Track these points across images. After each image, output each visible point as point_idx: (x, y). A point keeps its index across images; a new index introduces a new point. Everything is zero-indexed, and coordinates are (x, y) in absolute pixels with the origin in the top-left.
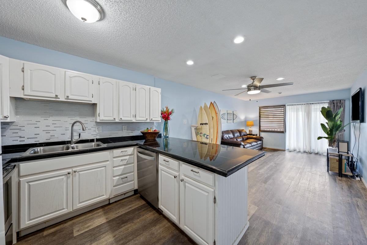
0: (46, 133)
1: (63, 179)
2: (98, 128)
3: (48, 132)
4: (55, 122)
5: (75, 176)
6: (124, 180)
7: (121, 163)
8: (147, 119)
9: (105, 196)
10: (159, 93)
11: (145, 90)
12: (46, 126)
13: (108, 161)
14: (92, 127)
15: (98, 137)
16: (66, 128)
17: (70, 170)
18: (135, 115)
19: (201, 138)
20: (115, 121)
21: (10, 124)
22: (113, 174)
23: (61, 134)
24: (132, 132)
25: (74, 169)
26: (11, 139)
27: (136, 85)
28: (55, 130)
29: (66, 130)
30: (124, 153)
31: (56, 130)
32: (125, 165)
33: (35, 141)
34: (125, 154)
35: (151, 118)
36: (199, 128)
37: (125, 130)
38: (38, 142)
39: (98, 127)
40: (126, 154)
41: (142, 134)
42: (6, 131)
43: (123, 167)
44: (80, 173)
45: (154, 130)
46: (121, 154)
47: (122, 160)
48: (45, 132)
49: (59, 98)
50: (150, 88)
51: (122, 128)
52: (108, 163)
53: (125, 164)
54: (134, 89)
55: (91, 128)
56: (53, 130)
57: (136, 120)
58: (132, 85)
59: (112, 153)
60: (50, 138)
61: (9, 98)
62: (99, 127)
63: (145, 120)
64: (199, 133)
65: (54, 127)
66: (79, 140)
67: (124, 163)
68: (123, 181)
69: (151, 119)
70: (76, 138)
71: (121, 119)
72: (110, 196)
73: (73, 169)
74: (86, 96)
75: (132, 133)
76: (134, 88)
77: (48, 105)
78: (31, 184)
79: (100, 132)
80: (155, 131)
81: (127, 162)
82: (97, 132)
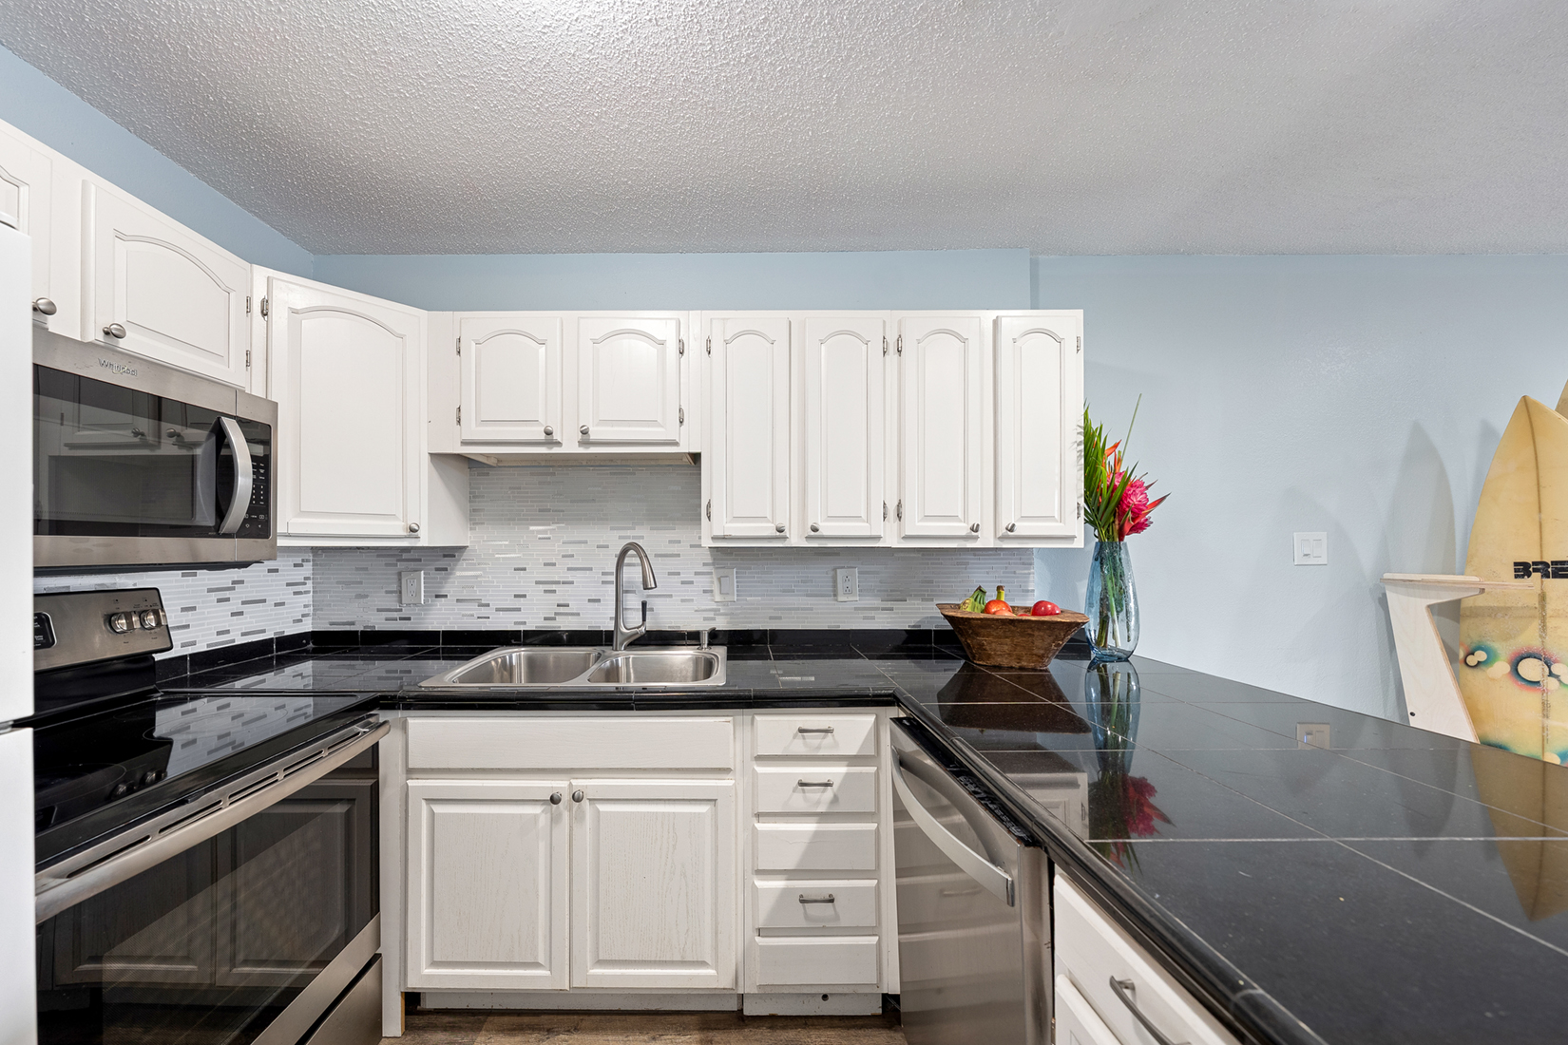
0: (545, 591)
1: (536, 817)
2: (719, 579)
3: (549, 586)
4: (570, 549)
5: (580, 818)
6: (813, 909)
7: (799, 802)
8: (975, 529)
9: (711, 972)
10: (1070, 345)
11: (964, 341)
12: (545, 564)
13: (727, 770)
14: (696, 574)
15: (722, 624)
16: (603, 574)
17: (560, 785)
18: (899, 505)
19: (1532, 698)
20: (786, 544)
21: (457, 554)
22: (754, 856)
23: (590, 600)
24: (889, 604)
25: (580, 783)
26: (458, 609)
27: (900, 322)
28: (570, 579)
29: (603, 582)
30: (816, 742)
31: (572, 583)
32: (823, 817)
33: (516, 623)
34: (819, 748)
35: (1004, 523)
36: (1506, 610)
37: (848, 591)
38: (522, 628)
39: (722, 572)
40: (825, 746)
41: (947, 626)
42: (448, 578)
43: (810, 827)
44: (603, 808)
45: (1030, 603)
46: (799, 747)
47: (802, 784)
48: (542, 587)
49: (558, 444)
50: (996, 323)
51: (835, 582)
52: (727, 782)
53: (822, 809)
54: (892, 349)
55: (690, 577)
56: (564, 583)
57: (907, 538)
58: (872, 322)
59: (748, 728)
60: (556, 614)
61: (426, 459)
62: (725, 572)
63: (963, 533)
64: (1505, 651)
65: (569, 569)
66: (643, 629)
67: (818, 803)
68: (807, 917)
69: (1002, 531)
70: (633, 622)
71: (815, 530)
72: (741, 983)
73: (575, 782)
74: (653, 422)
75: (886, 614)
76: (892, 340)
77: (549, 479)
78: (438, 809)
79: (729, 598)
80: (1036, 609)
81: (835, 800)
82: (718, 598)
